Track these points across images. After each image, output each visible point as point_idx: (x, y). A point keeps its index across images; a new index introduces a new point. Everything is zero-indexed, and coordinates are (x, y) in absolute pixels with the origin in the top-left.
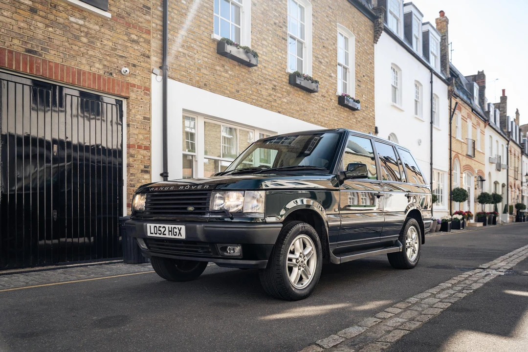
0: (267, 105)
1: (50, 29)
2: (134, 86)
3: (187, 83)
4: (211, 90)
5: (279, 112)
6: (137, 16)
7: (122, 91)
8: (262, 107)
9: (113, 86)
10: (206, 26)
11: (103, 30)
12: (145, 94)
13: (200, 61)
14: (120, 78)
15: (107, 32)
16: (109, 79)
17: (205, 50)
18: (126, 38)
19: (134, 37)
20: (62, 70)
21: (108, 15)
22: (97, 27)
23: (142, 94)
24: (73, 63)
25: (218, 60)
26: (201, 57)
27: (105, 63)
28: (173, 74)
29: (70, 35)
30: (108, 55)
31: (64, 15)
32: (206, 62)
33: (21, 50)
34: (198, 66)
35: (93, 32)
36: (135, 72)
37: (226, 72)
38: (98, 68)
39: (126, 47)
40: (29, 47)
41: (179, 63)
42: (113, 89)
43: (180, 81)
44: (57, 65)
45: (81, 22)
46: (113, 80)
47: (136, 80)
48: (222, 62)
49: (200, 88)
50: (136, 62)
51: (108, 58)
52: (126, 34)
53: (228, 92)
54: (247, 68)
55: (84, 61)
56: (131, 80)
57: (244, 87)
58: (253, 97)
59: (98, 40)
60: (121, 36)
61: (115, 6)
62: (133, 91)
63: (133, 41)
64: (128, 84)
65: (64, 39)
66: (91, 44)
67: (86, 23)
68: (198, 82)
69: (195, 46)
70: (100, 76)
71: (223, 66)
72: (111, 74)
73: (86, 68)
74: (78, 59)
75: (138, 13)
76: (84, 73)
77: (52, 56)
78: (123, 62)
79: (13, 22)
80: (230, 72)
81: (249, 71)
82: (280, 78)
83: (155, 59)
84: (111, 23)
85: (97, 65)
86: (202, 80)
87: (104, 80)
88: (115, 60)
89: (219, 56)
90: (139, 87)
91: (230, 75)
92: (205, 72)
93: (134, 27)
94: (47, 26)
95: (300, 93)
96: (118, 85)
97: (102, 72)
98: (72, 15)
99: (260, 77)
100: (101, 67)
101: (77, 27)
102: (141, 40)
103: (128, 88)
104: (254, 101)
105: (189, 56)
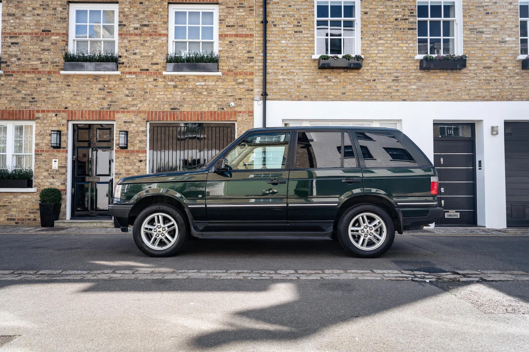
0: (385, 97)
1: (185, 94)
2: (240, 112)
3: (287, 100)
4: (312, 100)
5: (405, 100)
6: (243, 66)
7: (231, 117)
8: (377, 100)
9: (225, 116)
10: (306, 52)
11: (217, 83)
12: (249, 115)
13: (300, 80)
14: (229, 110)
15: (220, 83)
16: (221, 112)
17: (305, 70)
18: (234, 83)
19: (241, 80)
20: (191, 115)
21: (219, 73)
22: (214, 83)
23: (247, 116)
24: (197, 109)
25: (319, 73)
26: (301, 77)
27: (219, 103)
28: (273, 97)
29: (196, 93)
30: (221, 98)
31: (192, 83)
32: (307, 79)
33: (169, 110)
34: (298, 85)
35: (211, 87)
36: (241, 103)
37: (330, 80)
38: (214, 107)
39: (234, 89)
40: (173, 107)
41: (279, 87)
42: (225, 118)
43: (279, 100)
44: (188, 112)
45: (203, 83)
46: (225, 112)
47: (242, 108)
48: (324, 74)
49: (300, 100)
50: (241, 97)
51: (221, 99)
52: (234, 81)
53: (332, 97)
54: (356, 71)
55: (204, 106)
56: (238, 109)
57: (352, 88)
58: (365, 94)
59: (214, 90)
60: (230, 83)
61: (226, 66)
62: (239, 116)
63: (240, 83)
64: (235, 112)
65: (193, 96)
66: (210, 94)
67: (207, 83)
68: (298, 96)
69: (294, 70)
70: (215, 112)
71: (326, 77)
72: (223, 109)
73: (206, 110)
74: (201, 105)
75: (244, 64)
76: (205, 113)
77: (186, 108)
78: (232, 99)
79: (165, 96)
80: (334, 80)
81: (358, 73)
82: (405, 68)
83: (258, 90)
84: (223, 77)
85: (213, 106)
86: (302, 94)
87: (218, 114)
88: (226, 99)
89: (320, 70)
90: (244, 112)
91: (335, 82)
92: (306, 87)
93: (240, 74)
94: (183, 92)
95: (439, 74)
96: (228, 114)
97: (216, 109)
98: (198, 81)
99: (373, 74)
100: (216, 106)
101: (201, 87)
102: (246, 80)
103: (235, 115)
104: (366, 97)
105: (288, 80)
